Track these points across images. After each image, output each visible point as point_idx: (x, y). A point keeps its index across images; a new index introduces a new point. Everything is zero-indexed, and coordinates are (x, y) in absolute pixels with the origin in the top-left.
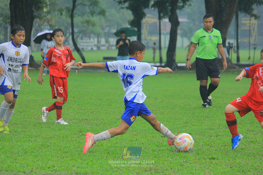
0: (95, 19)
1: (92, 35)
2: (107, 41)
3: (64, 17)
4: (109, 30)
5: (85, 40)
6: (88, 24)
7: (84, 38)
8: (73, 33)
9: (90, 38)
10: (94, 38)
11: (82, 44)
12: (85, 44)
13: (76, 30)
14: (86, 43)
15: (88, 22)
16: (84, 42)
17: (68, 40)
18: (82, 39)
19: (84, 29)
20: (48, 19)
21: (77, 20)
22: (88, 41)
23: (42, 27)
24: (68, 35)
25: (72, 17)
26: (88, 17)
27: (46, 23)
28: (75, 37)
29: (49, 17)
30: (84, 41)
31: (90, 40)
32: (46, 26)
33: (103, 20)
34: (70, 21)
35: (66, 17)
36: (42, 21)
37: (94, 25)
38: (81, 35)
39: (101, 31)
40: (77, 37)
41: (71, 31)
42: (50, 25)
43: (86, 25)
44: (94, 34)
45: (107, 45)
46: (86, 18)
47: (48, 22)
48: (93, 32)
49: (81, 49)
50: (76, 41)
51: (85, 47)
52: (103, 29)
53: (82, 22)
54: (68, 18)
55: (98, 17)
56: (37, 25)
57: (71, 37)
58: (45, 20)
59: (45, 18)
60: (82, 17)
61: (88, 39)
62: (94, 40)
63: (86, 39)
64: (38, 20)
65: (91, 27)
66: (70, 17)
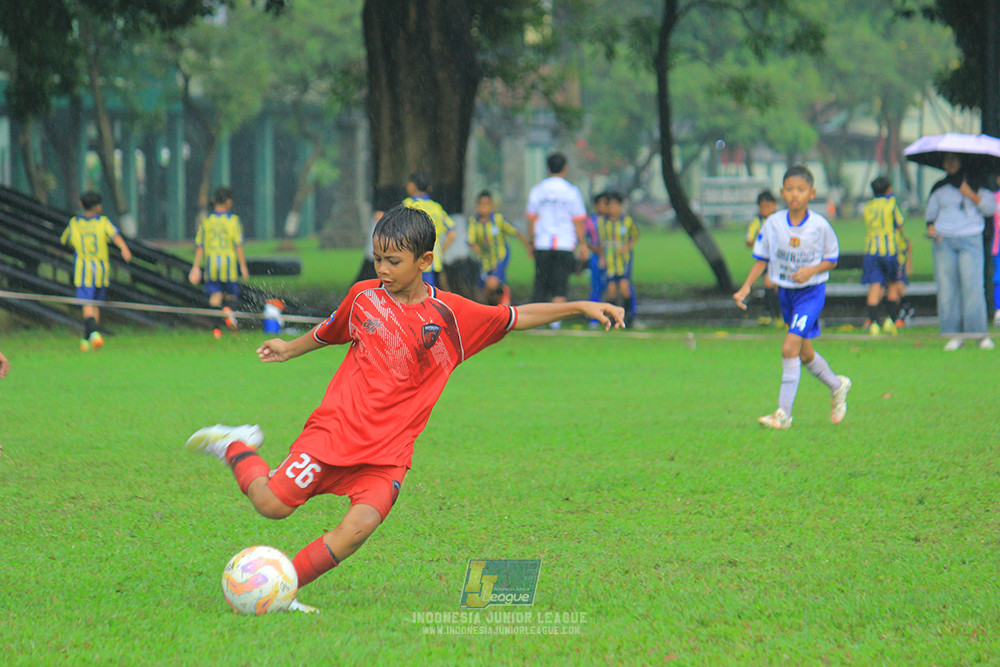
0: (776, 71)
1: (762, 153)
2: (834, 180)
3: (622, 69)
4: (844, 126)
5: (726, 175)
6: (739, 99)
7: (722, 168)
8: (665, 145)
9: (749, 163)
10: (769, 165)
11: (712, 196)
12: (727, 196)
13: (680, 130)
14: (733, 188)
15: (739, 89)
16: (720, 188)
17: (645, 175)
18: (712, 170)
19: (721, 121)
20: (544, 79)
21: (688, 78)
22: (744, 178)
23: (520, 118)
24: (644, 152)
25: (661, 66)
26: (743, 63)
27: (536, 102)
28: (677, 164)
29: (550, 68)
30: (721, 180)
31: (750, 173)
32: (536, 112)
33: (812, 76)
34: (651, 85)
35: (634, 66)
36: (520, 91)
37: (766, 100)
38: (705, 154)
39: (808, 133)
40: (687, 164)
41: (656, 133)
42: (560, 111)
43: (728, 102)
44: (771, 145)
45: (835, 196)
46: (729, 67)
47: (547, 94)
48: (763, 137)
49: (706, 223)
50: (683, 182)
51: (727, 211)
52: (814, 116)
53: (710, 91)
54: (643, 73)
55: (791, 62)
56: (496, 109)
57: (657, 163)
58: (533, 87)
59: (532, 77)
60: (710, 65)
61: (743, 170)
62: (769, 173)
63: (732, 169)
64: (498, 85)
65: (752, 113)
66: (652, 68)
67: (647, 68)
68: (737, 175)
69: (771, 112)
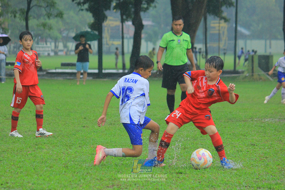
0: (52, 21)
1: (49, 40)
2: (65, 46)
3: (17, 20)
4: (67, 34)
5: (41, 44)
6: (44, 28)
7: (40, 43)
9: (46, 42)
11: (38, 49)
12: (41, 49)
14: (42, 47)
15: (44, 25)
16: (40, 47)
18: (38, 44)
19: (40, 32)
21: (32, 22)
22: (45, 45)
25: (27, 20)
26: (45, 19)
29: (1, 19)
30: (40, 46)
31: (46, 44)
33: (60, 23)
34: (24, 24)
35: (20, 19)
37: (50, 28)
39: (59, 35)
42: (3, 29)
43: (42, 28)
44: (51, 38)
45: (65, 50)
46: (42, 20)
48: (49, 36)
51: (41, 53)
52: (61, 33)
53: (37, 25)
54: (22, 21)
55: (56, 19)
60: (37, 19)
61: (45, 44)
62: (51, 44)
63: (42, 43)
65: (47, 31)
66: (24, 20)
67: (23, 20)
68: (44, 44)
69: (51, 31)
